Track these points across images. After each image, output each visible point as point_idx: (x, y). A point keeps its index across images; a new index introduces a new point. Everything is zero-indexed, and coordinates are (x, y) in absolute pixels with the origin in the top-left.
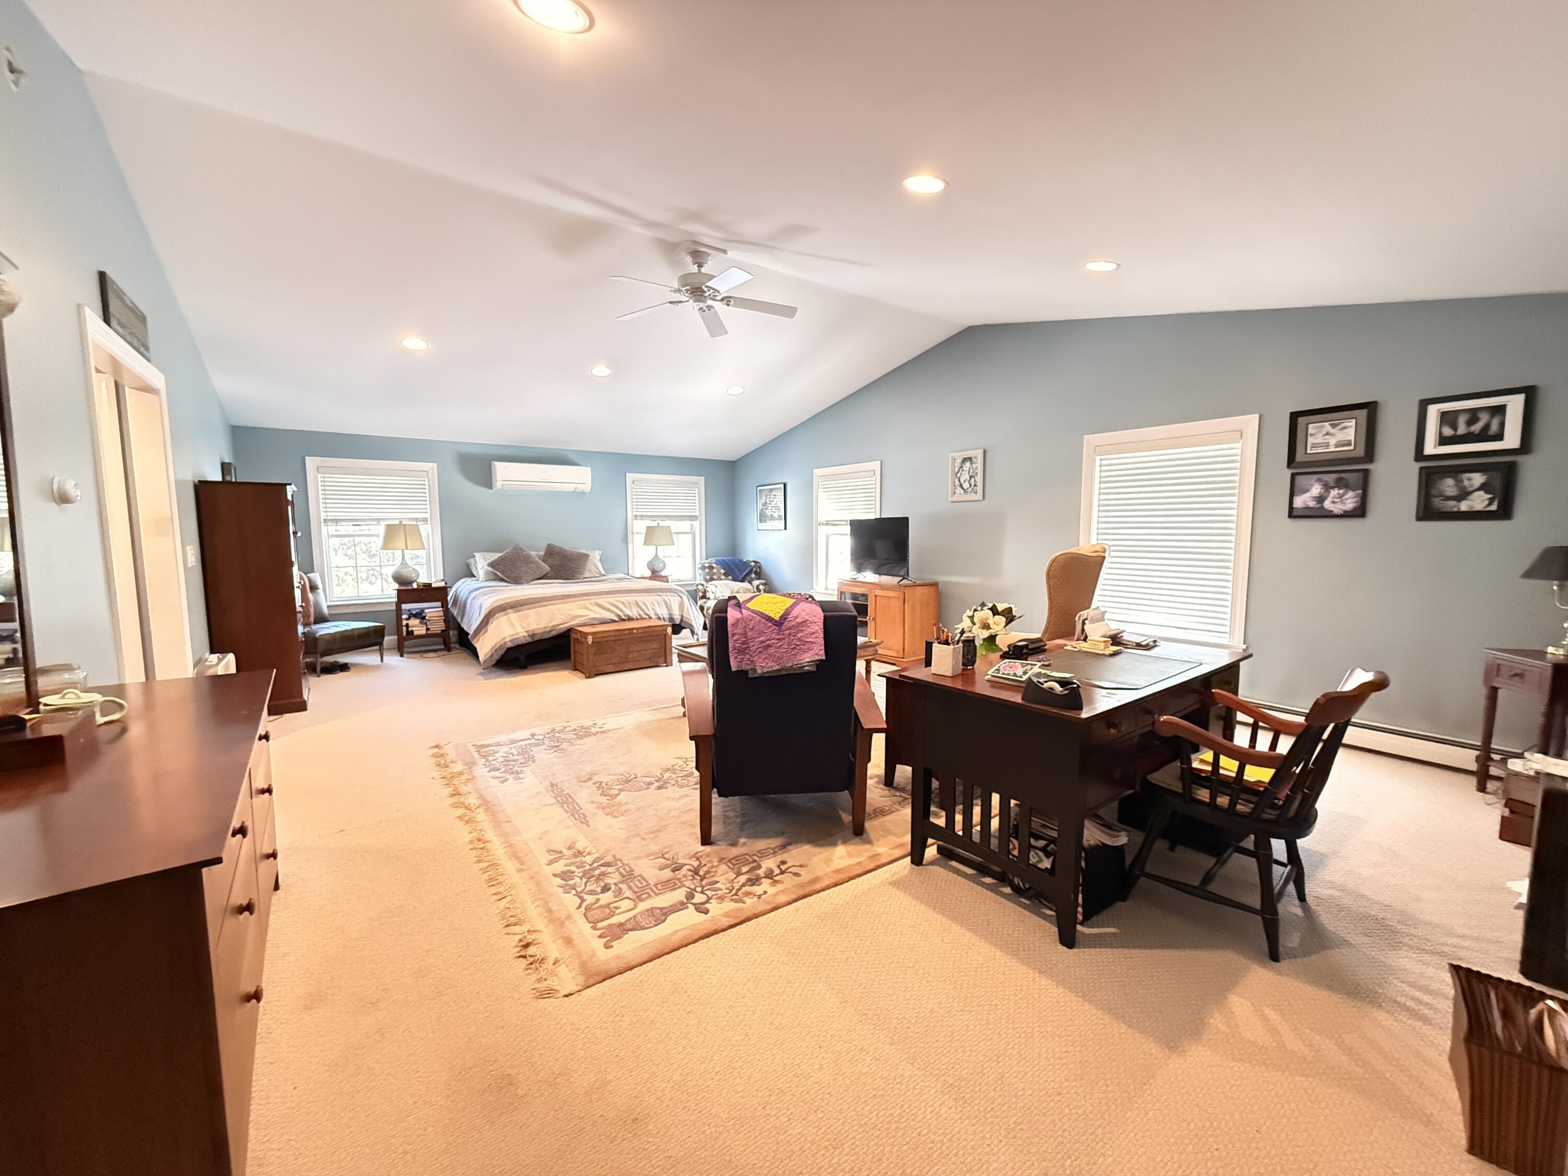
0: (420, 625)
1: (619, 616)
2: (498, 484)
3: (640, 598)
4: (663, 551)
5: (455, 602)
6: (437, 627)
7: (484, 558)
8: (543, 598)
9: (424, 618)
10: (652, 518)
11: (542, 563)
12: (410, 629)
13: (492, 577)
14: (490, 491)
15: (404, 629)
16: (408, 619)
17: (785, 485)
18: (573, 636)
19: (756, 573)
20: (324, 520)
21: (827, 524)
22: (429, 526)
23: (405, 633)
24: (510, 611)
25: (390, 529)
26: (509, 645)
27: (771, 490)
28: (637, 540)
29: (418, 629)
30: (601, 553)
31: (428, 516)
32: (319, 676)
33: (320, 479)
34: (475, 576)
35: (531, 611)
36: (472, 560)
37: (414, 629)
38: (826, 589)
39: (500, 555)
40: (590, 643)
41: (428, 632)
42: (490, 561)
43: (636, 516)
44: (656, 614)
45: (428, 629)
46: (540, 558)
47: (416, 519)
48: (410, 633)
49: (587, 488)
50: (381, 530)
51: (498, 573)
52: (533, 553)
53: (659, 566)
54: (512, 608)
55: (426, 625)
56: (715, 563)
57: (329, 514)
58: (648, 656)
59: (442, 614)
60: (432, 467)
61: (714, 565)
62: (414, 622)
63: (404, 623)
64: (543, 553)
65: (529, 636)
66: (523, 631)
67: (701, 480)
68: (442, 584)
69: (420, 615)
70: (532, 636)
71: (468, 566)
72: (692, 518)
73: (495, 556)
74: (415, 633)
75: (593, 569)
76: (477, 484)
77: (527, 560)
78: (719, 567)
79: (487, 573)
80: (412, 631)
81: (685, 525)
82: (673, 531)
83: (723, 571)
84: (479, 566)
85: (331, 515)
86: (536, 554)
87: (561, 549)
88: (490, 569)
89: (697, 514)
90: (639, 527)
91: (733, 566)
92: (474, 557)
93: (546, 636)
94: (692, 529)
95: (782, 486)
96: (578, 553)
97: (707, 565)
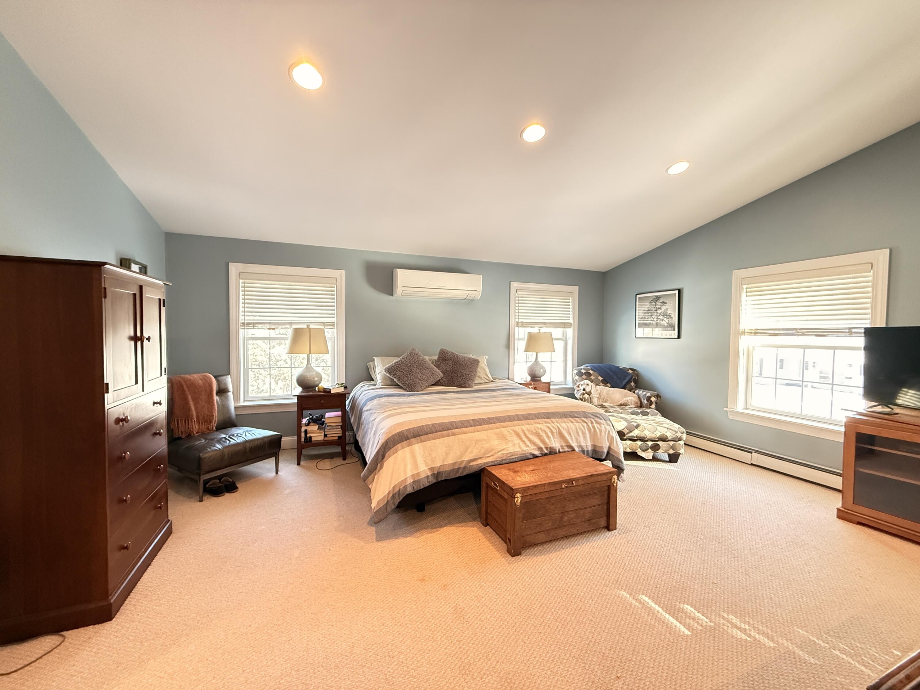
0: (318, 431)
1: (540, 449)
2: (399, 290)
3: (564, 425)
4: (543, 357)
5: (353, 407)
6: (335, 433)
7: (383, 362)
8: (451, 423)
9: (323, 423)
10: (532, 325)
11: (436, 369)
12: (308, 435)
13: (389, 382)
14: (391, 297)
15: (303, 435)
16: (308, 425)
17: (680, 291)
18: (485, 479)
19: (636, 382)
20: (243, 323)
21: (756, 333)
22: (335, 330)
23: (303, 440)
24: (413, 440)
25: (298, 333)
26: (410, 490)
27: (658, 298)
28: (520, 345)
29: (317, 435)
30: (487, 357)
31: (334, 320)
32: (201, 501)
33: (241, 285)
34: (373, 380)
35: (437, 441)
36: (371, 363)
37: (312, 435)
38: (746, 409)
39: (396, 360)
40: (518, 504)
41: (326, 439)
42: (388, 366)
43: (518, 323)
44: (580, 446)
45: (325, 436)
46: (433, 364)
47: (323, 324)
48: (309, 440)
49: (478, 295)
50: (290, 333)
51: (395, 380)
52: (427, 358)
53: (539, 372)
54: (415, 436)
55: (325, 431)
56: (592, 370)
57: (247, 318)
58: (588, 516)
59: (339, 420)
60: (340, 274)
61: (591, 372)
62: (314, 428)
63: (303, 429)
64: (436, 357)
65: (433, 475)
66: (426, 468)
67: (575, 289)
68: (342, 390)
69: (319, 421)
70: (437, 475)
71: (368, 369)
72: (565, 325)
73: (394, 361)
74: (313, 439)
75: (483, 375)
76: (381, 292)
77: (422, 365)
78: (596, 374)
79: (385, 378)
80: (310, 438)
81: (557, 333)
82: (554, 337)
83: (600, 378)
84: (378, 370)
85: (249, 319)
86: (431, 358)
87: (453, 355)
88: (388, 375)
89: (571, 321)
90: (521, 333)
91: (611, 374)
92: (374, 360)
93: (453, 476)
94: (563, 336)
95: (677, 292)
96: (470, 359)
97: (583, 371)
